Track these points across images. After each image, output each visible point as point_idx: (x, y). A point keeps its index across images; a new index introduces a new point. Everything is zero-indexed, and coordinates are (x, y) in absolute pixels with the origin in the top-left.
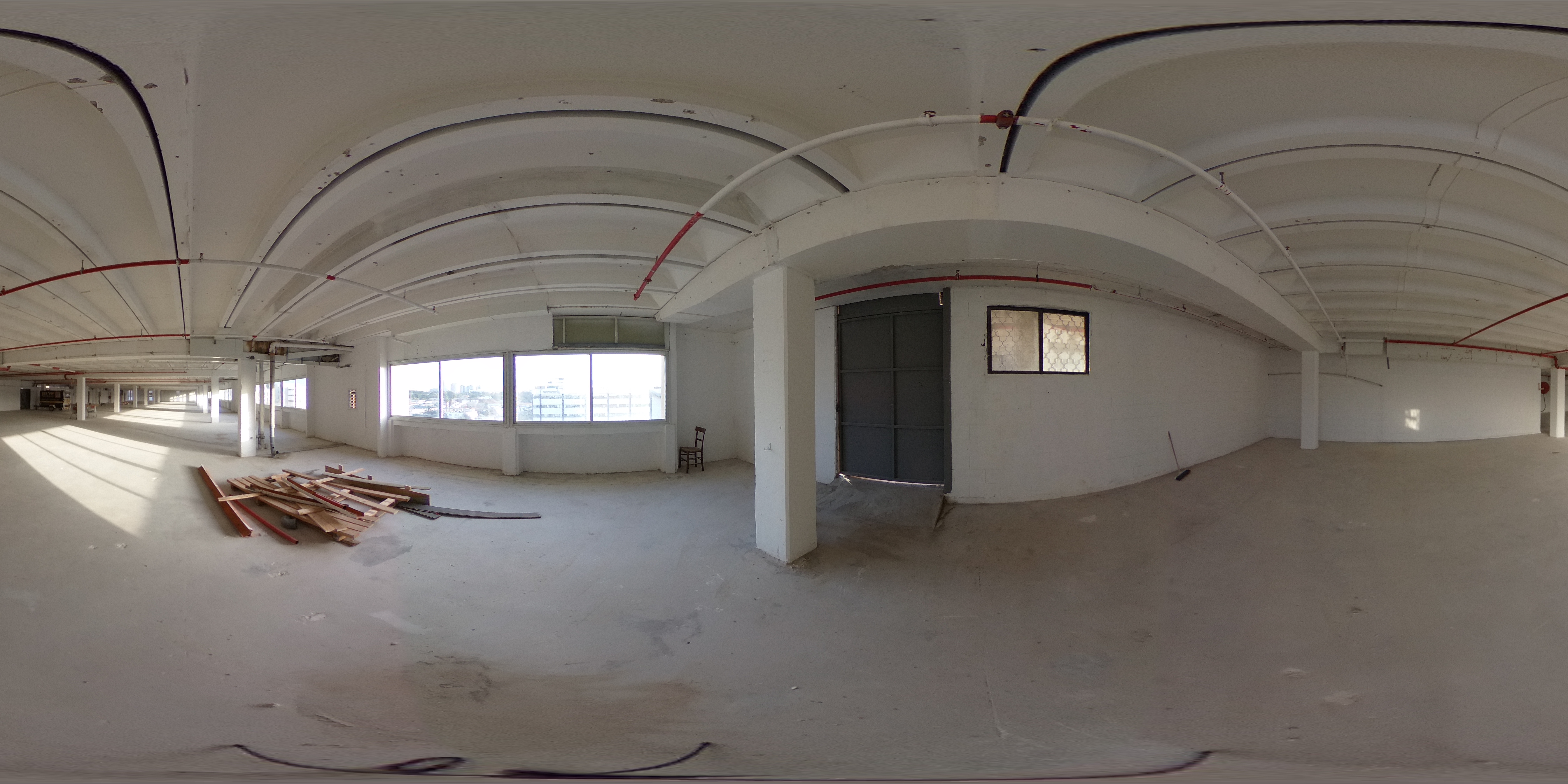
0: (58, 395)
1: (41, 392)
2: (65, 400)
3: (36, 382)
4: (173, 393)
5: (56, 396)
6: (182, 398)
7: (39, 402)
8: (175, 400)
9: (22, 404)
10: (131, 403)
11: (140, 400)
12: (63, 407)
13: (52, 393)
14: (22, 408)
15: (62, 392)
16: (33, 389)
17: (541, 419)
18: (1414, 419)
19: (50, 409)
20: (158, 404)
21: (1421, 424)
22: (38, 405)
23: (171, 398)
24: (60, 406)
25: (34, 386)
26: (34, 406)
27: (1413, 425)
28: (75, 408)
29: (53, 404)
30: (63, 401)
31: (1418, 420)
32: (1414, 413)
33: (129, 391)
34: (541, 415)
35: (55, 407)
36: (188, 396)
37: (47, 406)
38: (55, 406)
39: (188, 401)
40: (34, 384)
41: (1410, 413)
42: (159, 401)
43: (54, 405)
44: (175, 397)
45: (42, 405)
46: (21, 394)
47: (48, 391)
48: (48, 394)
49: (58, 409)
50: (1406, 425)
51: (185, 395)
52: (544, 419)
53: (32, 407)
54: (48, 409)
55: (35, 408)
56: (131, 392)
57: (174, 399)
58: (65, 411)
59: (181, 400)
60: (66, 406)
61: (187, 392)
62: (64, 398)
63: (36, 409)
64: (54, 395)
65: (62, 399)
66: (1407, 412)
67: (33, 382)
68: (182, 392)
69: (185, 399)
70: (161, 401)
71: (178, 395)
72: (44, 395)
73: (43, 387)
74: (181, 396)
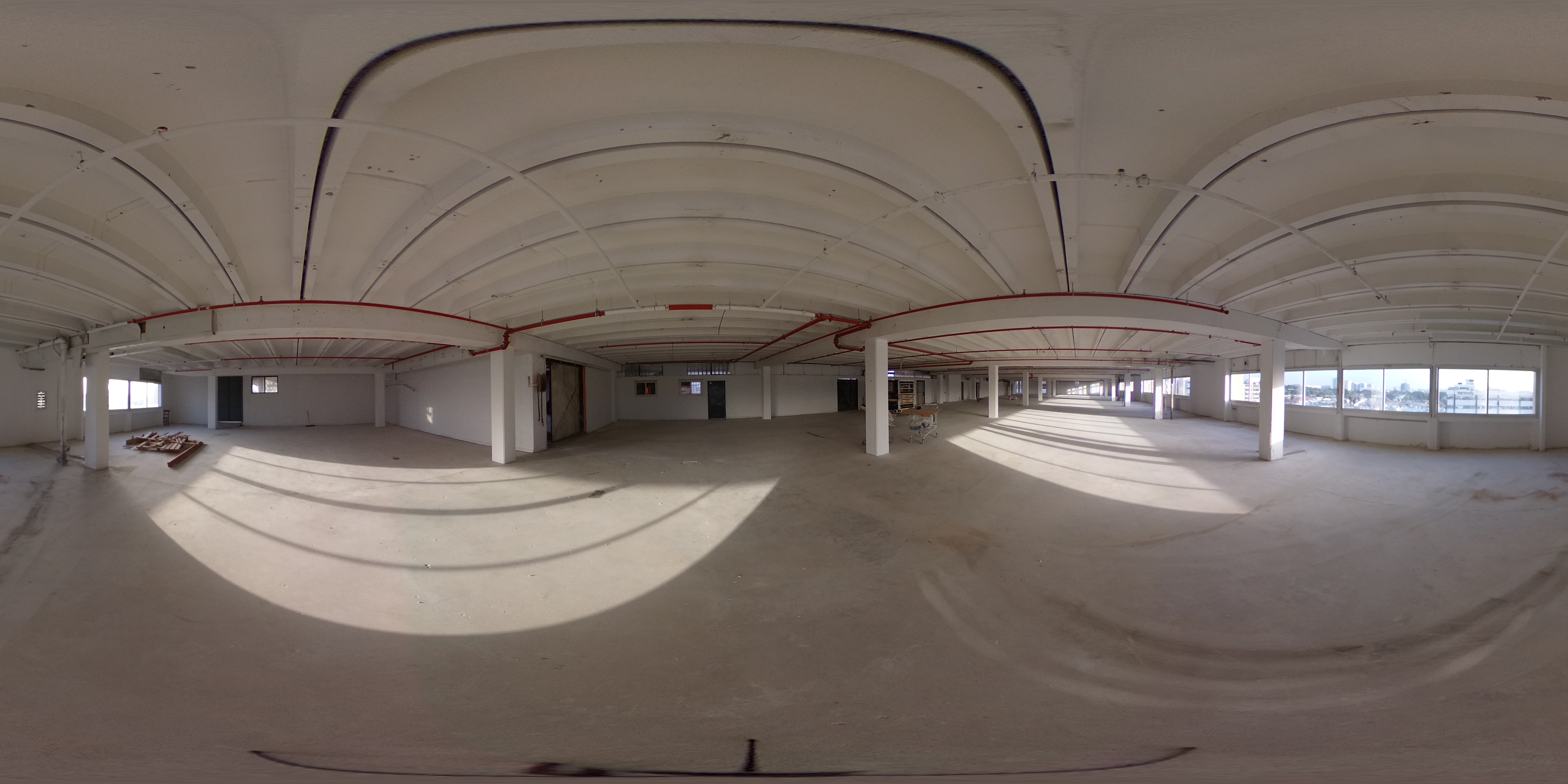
4: (1071, 383)
6: (1082, 390)
8: (1073, 393)
10: (1020, 396)
11: (1033, 392)
14: (840, 409)
17: (1454, 411)
20: (1053, 398)
23: (1069, 390)
30: (897, 398)
33: (1017, 382)
34: (1454, 407)
36: (1088, 388)
39: (1089, 394)
42: (1054, 394)
44: (1073, 389)
51: (1085, 387)
52: (1457, 411)
56: (1019, 383)
57: (1072, 391)
59: (1080, 392)
60: (902, 406)
61: (1088, 383)
62: (899, 393)
68: (1082, 383)
71: (1077, 385)
74: (1080, 388)
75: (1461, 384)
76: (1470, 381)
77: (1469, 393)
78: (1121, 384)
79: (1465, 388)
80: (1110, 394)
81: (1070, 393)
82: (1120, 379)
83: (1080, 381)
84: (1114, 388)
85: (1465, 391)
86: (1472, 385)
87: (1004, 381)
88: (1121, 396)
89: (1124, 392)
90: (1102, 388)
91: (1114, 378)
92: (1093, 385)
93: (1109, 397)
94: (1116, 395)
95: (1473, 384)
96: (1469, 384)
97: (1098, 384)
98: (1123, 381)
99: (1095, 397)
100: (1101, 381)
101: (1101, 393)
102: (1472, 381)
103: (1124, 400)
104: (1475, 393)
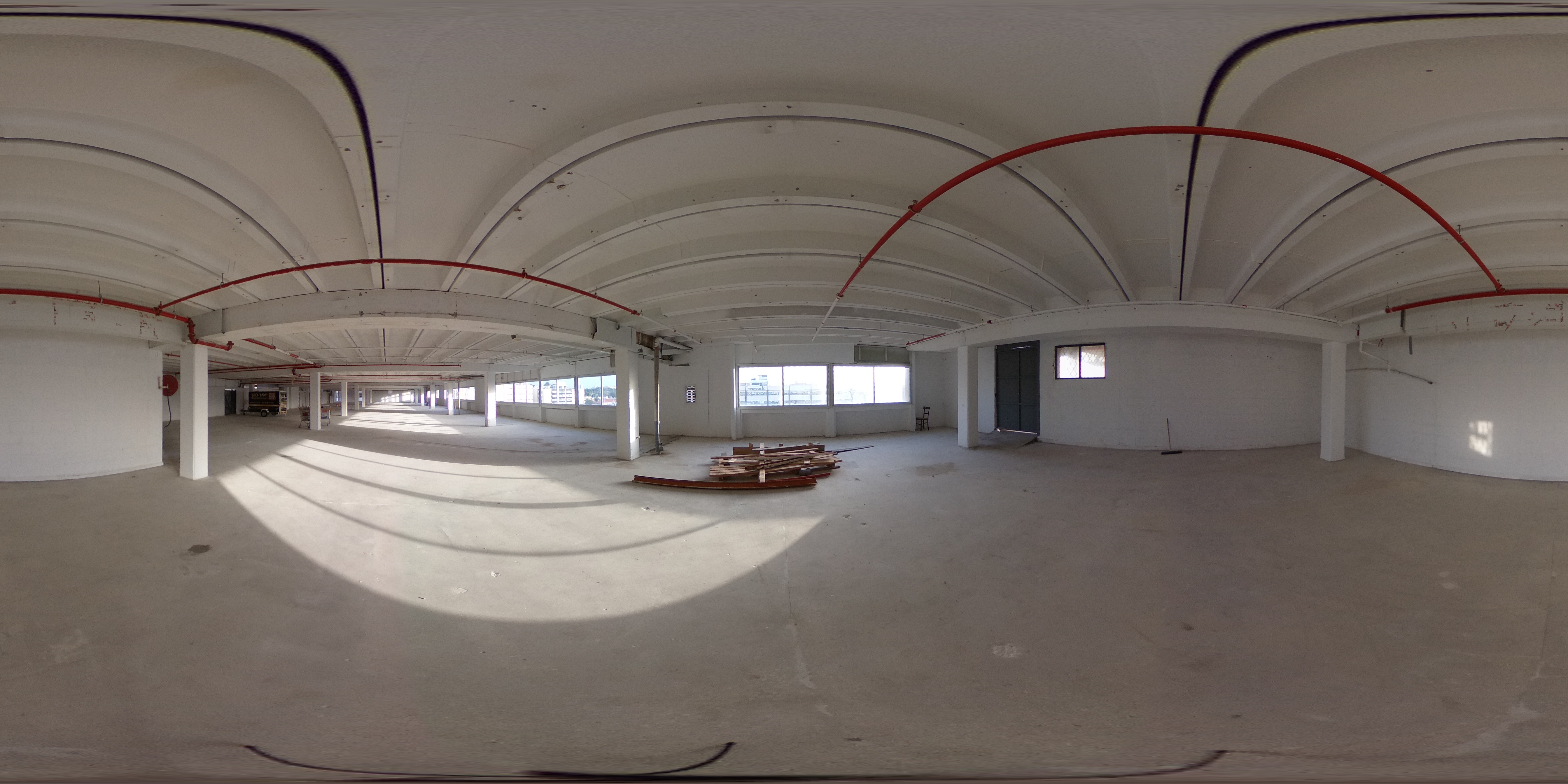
0: (273, 397)
1: (251, 393)
2: (281, 402)
3: (243, 381)
4: (384, 393)
5: (270, 399)
6: (394, 398)
7: (248, 405)
8: (387, 401)
9: (226, 408)
11: (351, 401)
12: (279, 411)
13: (265, 395)
14: (226, 414)
15: (277, 394)
16: (239, 391)
18: (1483, 437)
19: (263, 414)
20: (371, 405)
21: (1496, 446)
22: (246, 409)
23: (383, 398)
24: (275, 411)
25: (240, 386)
26: (242, 411)
27: (1482, 447)
28: (306, 413)
29: (266, 407)
30: (279, 404)
31: (1490, 439)
32: (1484, 427)
33: (337, 392)
35: (268, 412)
36: (401, 396)
37: (258, 410)
38: (269, 410)
39: (401, 401)
40: (241, 384)
41: (1476, 428)
43: (267, 410)
44: (387, 397)
45: (252, 409)
46: (225, 397)
47: (257, 392)
48: (259, 395)
49: (271, 414)
50: (1471, 447)
51: (398, 395)
53: (238, 412)
54: (260, 414)
55: (242, 412)
57: (385, 399)
58: (281, 416)
59: (393, 400)
60: (282, 410)
61: (400, 392)
62: (280, 401)
63: (244, 414)
64: (268, 396)
65: (277, 402)
66: (1472, 425)
67: (239, 381)
68: (395, 392)
69: (398, 400)
70: (373, 402)
71: (390, 395)
72: (254, 397)
73: (251, 388)
74: (393, 396)
75: (754, 379)
76: (763, 376)
77: (760, 389)
78: (429, 392)
79: (758, 384)
80: (420, 401)
81: (383, 401)
82: (427, 389)
83: (393, 390)
84: (423, 396)
85: (758, 386)
86: (766, 381)
87: (328, 391)
88: (428, 402)
89: (430, 398)
90: (413, 395)
91: (423, 389)
92: (404, 394)
93: (419, 404)
94: (425, 402)
95: (766, 379)
96: (762, 379)
97: (410, 392)
98: (429, 390)
99: (408, 403)
100: (412, 390)
101: (412, 400)
102: (766, 376)
103: (430, 406)
104: (766, 388)
